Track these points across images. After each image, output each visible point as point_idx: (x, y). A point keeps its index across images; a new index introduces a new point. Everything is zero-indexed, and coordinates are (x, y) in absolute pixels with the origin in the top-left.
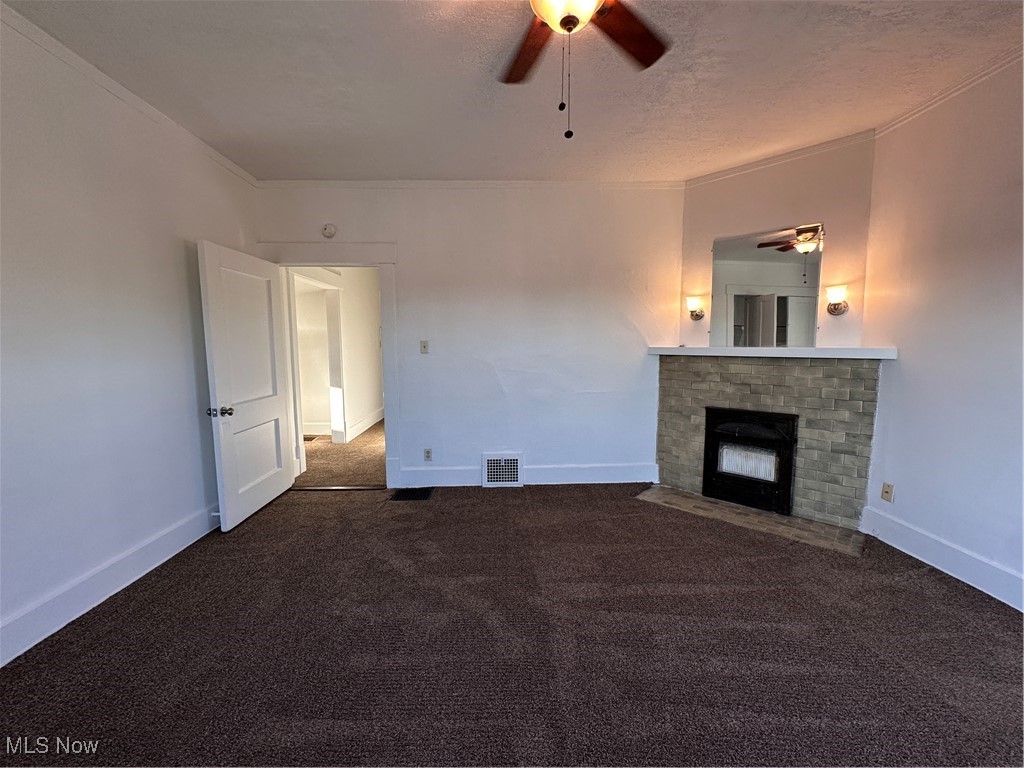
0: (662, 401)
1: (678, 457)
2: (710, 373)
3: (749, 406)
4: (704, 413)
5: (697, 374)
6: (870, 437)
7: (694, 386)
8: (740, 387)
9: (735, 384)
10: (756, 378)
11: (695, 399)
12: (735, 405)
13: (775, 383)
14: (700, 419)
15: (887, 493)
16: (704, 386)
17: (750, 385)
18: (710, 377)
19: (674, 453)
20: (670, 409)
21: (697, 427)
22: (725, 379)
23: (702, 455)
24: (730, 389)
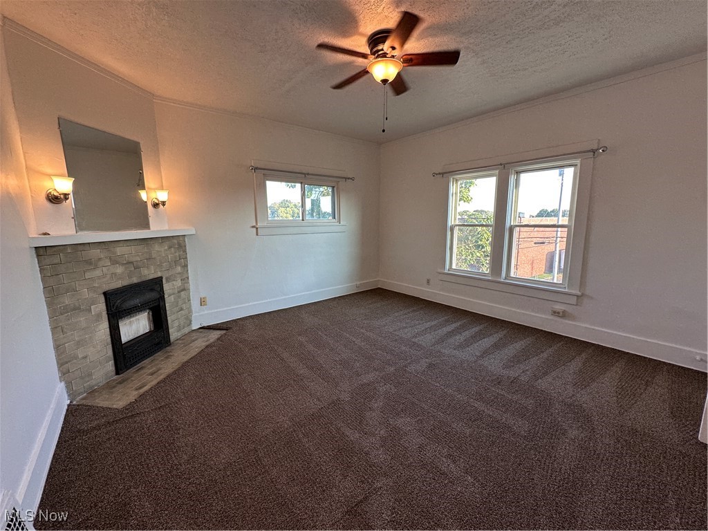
0: (50, 304)
1: (85, 357)
2: (100, 259)
3: (135, 280)
4: (102, 299)
5: (89, 262)
6: (188, 278)
7: (88, 275)
8: (127, 266)
9: (123, 264)
10: (135, 256)
11: (91, 289)
12: (126, 282)
13: (148, 257)
14: (101, 307)
15: (203, 302)
16: (98, 273)
17: (132, 263)
18: (101, 263)
19: (80, 356)
20: (66, 310)
21: (99, 316)
22: (114, 262)
23: (109, 340)
24: (119, 270)
